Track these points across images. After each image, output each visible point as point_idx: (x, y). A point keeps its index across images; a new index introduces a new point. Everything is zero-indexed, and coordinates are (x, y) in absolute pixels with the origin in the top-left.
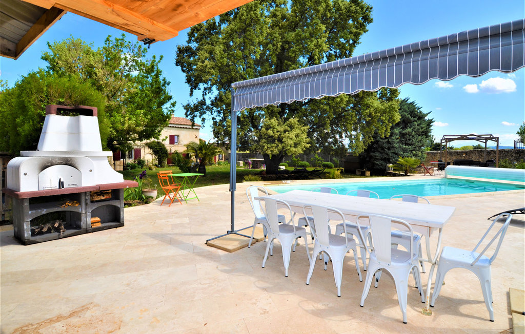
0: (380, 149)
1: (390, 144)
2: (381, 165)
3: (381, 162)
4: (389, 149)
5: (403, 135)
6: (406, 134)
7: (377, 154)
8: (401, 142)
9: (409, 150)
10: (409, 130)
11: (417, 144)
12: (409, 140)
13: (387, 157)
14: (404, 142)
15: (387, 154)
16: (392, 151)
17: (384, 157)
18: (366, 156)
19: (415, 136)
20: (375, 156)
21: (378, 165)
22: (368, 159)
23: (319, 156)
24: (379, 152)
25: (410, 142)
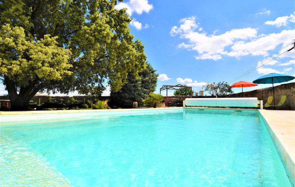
0: (128, 91)
1: (136, 87)
2: (129, 103)
3: (129, 100)
4: (134, 91)
5: (143, 82)
6: (145, 81)
7: (127, 95)
8: (142, 86)
9: (147, 92)
10: (147, 78)
11: (151, 88)
12: (147, 85)
13: (133, 97)
14: (144, 87)
15: (133, 95)
16: (137, 92)
17: (131, 97)
18: (117, 96)
19: (150, 83)
20: (125, 96)
21: (127, 103)
22: (119, 99)
23: (75, 99)
24: (127, 93)
25: (147, 87)
